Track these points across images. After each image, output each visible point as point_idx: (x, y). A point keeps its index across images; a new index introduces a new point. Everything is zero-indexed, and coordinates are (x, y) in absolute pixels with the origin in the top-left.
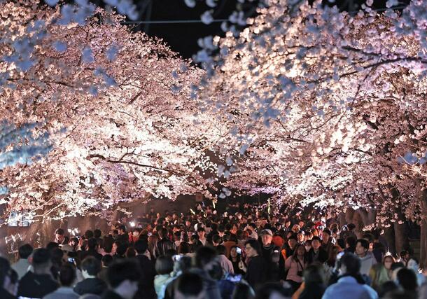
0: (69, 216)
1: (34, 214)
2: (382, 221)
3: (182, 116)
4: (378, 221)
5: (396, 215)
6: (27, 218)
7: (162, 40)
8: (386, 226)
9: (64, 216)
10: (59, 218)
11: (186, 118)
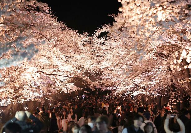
0: (26, 101)
1: (11, 99)
2: (173, 101)
3: (74, 55)
4: (170, 101)
5: (179, 98)
6: (8, 101)
7: (63, 22)
8: (175, 104)
9: (24, 101)
10: (21, 102)
11: (76, 56)
